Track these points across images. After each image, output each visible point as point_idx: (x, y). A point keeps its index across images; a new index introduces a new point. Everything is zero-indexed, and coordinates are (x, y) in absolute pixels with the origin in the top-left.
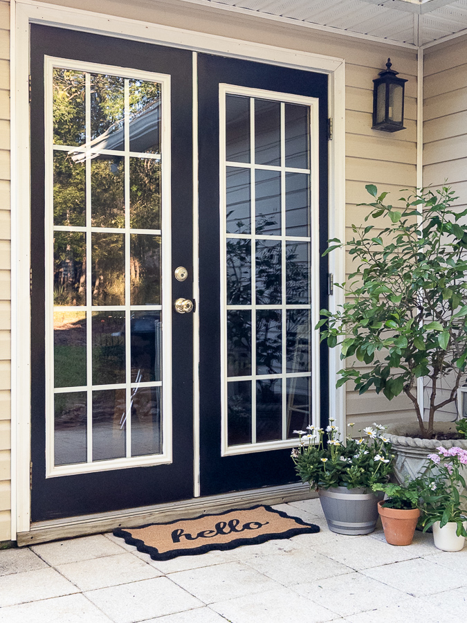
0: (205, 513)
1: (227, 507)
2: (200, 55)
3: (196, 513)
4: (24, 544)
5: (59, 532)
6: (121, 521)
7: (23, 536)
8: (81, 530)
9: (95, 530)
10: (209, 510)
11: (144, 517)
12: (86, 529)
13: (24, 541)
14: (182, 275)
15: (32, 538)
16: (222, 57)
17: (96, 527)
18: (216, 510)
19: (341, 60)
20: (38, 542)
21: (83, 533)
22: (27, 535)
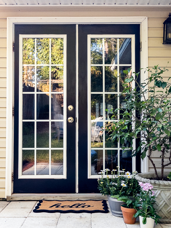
0: (79, 200)
1: (89, 199)
2: (79, 25)
3: (75, 199)
4: (9, 200)
5: (21, 198)
6: (44, 197)
7: (9, 197)
8: (29, 198)
9: (34, 199)
10: (81, 199)
11: (53, 198)
12: (31, 198)
13: (9, 199)
14: (71, 108)
15: (12, 198)
16: (89, 25)
17: (35, 198)
18: (84, 199)
19: (145, 17)
20: (14, 200)
21: (30, 200)
22: (10, 197)
